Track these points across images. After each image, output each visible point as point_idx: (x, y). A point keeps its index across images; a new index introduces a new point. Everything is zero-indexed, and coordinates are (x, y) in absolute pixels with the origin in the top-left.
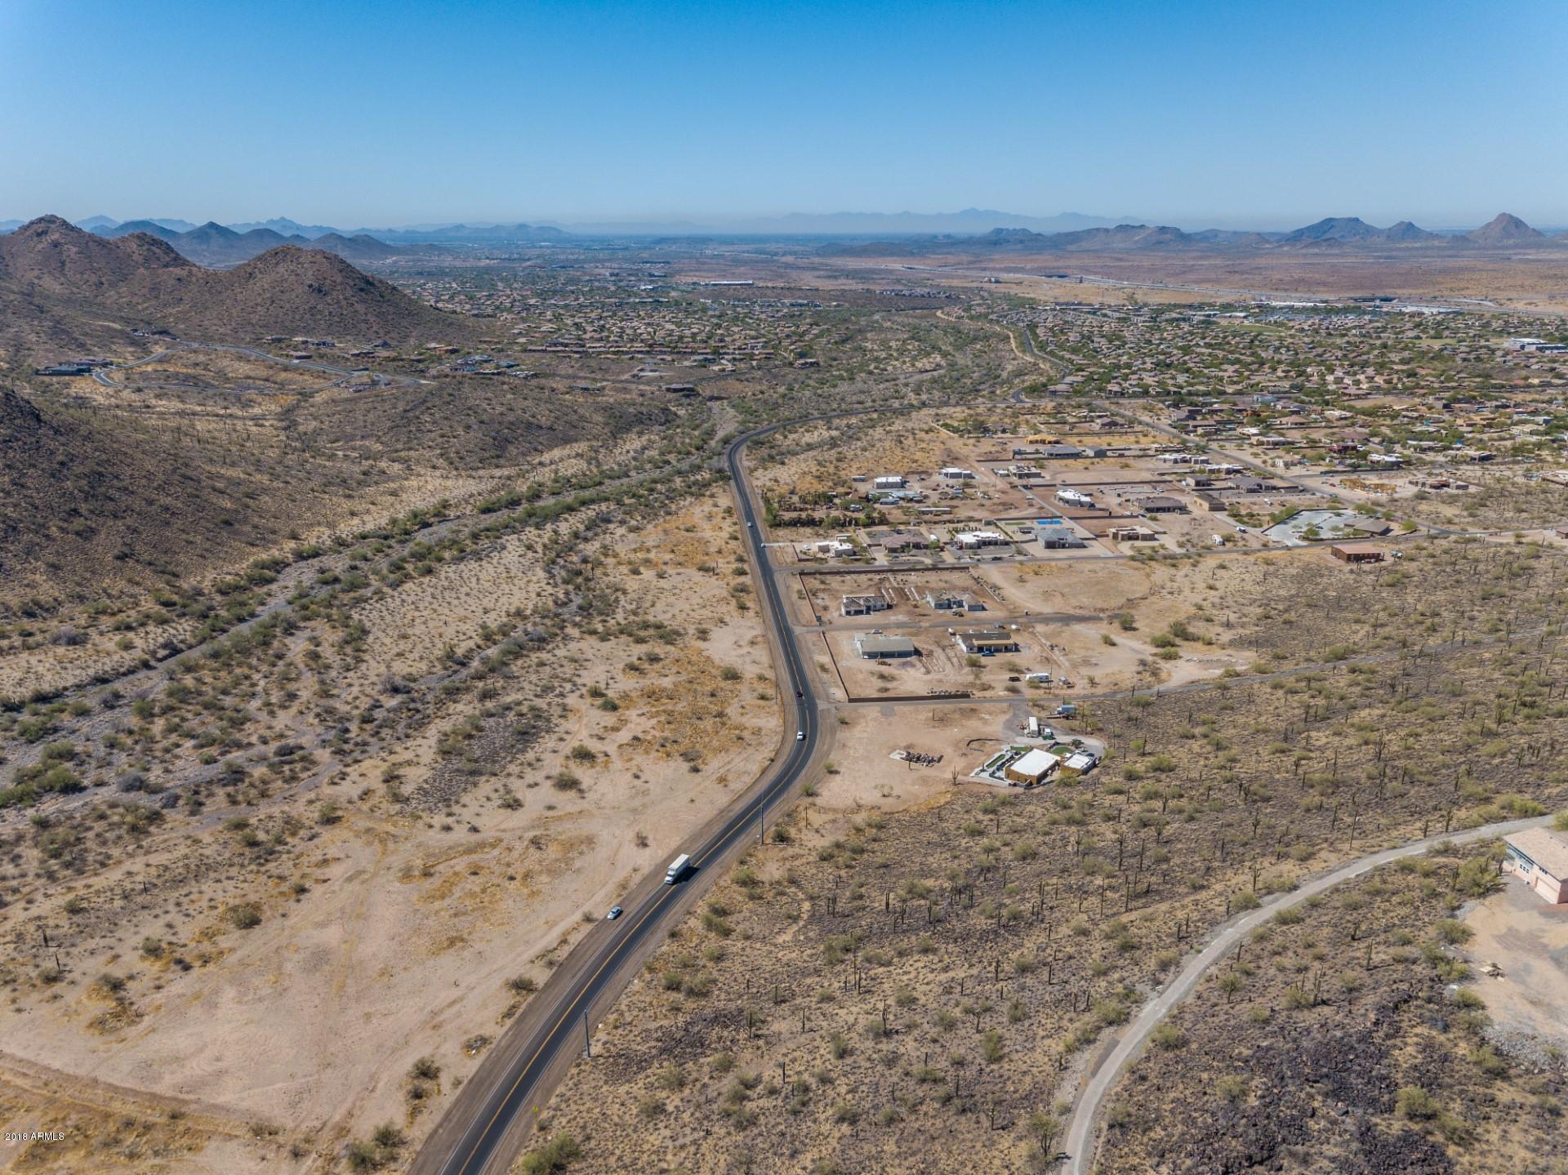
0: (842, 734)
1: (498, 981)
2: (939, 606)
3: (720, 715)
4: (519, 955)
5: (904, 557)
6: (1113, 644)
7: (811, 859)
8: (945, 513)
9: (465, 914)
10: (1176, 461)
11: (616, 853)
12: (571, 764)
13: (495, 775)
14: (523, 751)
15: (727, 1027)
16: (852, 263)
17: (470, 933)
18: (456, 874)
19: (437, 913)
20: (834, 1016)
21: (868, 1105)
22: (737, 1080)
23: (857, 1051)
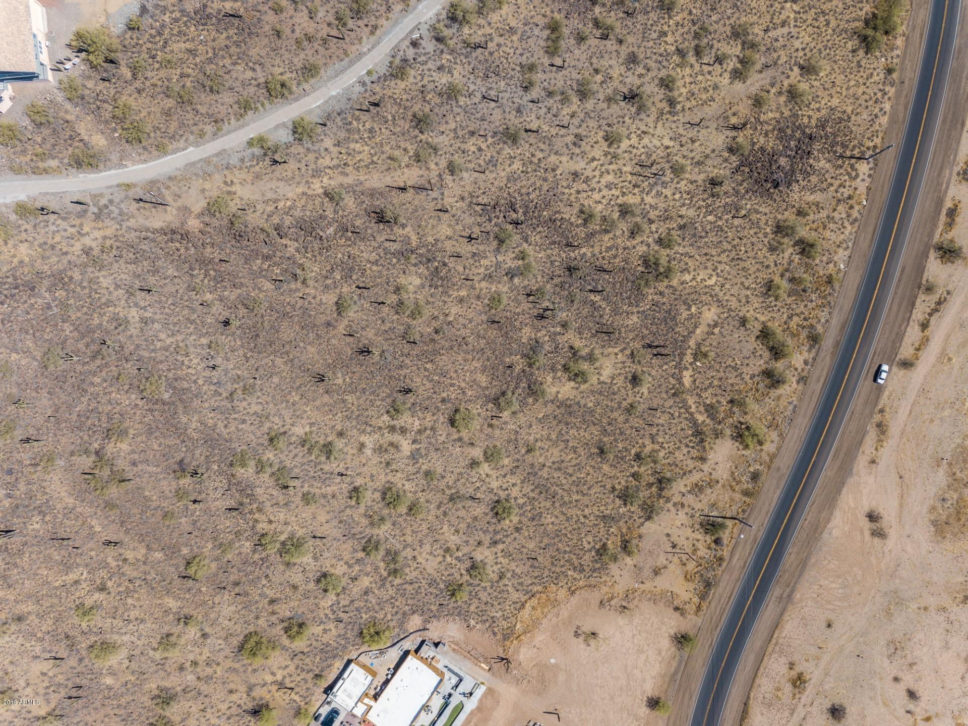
20: (673, 136)
21: (652, 15)
22: (748, 82)
23: (656, 81)
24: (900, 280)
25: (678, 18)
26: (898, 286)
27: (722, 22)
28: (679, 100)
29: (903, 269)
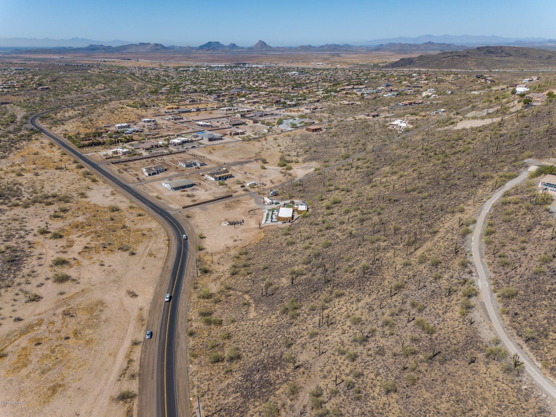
0: (192, 222)
1: (104, 400)
2: (187, 166)
3: (124, 227)
4: (107, 379)
5: (154, 151)
6: (265, 169)
7: (227, 276)
8: (156, 134)
9: (50, 369)
10: (227, 110)
11: (122, 304)
12: (56, 268)
13: (10, 286)
14: (19, 270)
15: (276, 369)
16: (33, 56)
17: (63, 380)
18: (24, 349)
19: (27, 376)
20: (328, 342)
21: (393, 379)
22: (308, 395)
23: (359, 354)
24: (153, 373)
25: (377, 390)
26: (153, 370)
27: (351, 412)
28: (339, 356)
29: (152, 378)
